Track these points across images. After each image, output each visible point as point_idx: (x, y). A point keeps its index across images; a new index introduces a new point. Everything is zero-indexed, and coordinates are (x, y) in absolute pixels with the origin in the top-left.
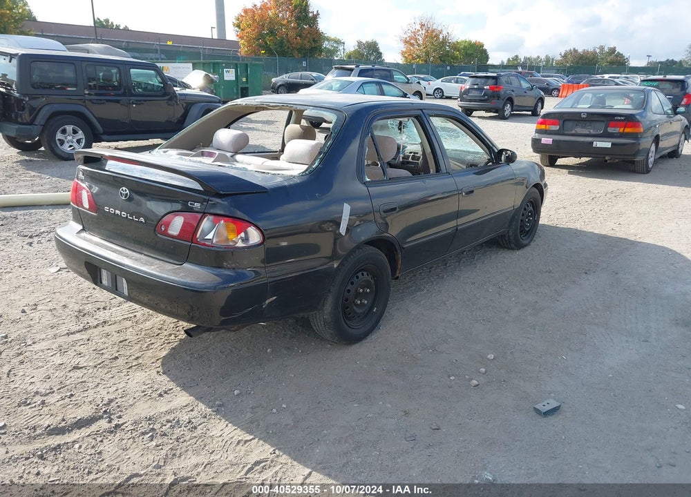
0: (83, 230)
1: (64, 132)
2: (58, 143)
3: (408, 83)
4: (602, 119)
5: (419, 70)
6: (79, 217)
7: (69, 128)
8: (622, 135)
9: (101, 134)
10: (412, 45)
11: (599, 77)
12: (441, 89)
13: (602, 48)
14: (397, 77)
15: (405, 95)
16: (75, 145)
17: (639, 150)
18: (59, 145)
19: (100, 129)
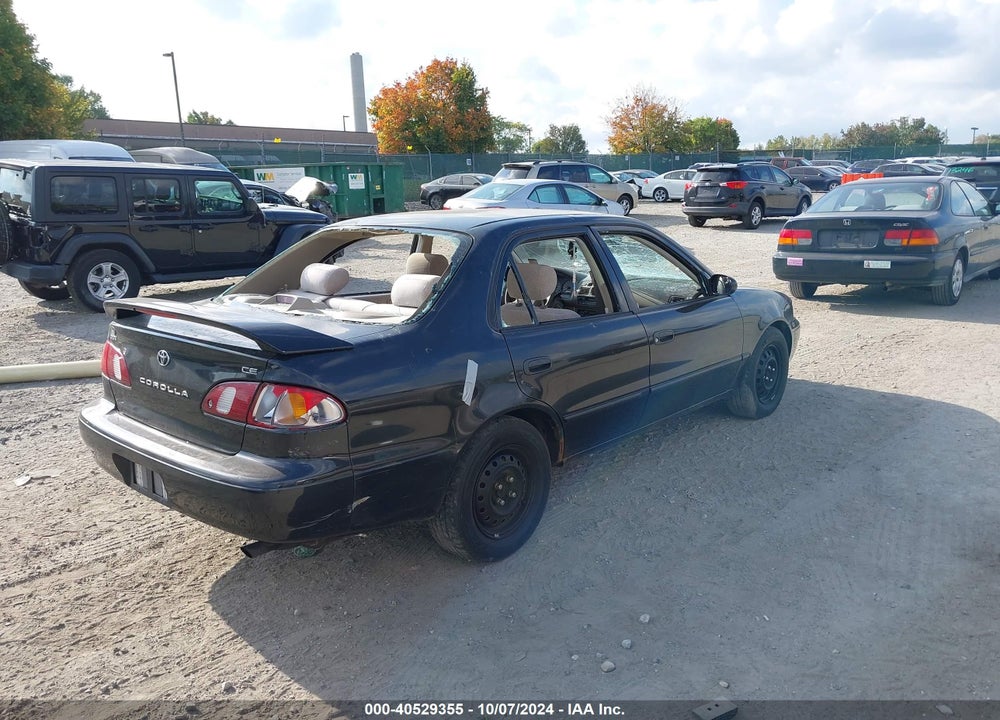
0: (116, 409)
1: (99, 272)
2: (90, 288)
3: (611, 183)
4: (875, 227)
5: (636, 162)
6: (111, 392)
7: (107, 267)
8: (905, 250)
9: (154, 273)
10: (624, 128)
11: (898, 161)
12: (664, 189)
13: (904, 121)
14: (594, 175)
15: (599, 203)
16: (115, 290)
17: (934, 269)
18: (92, 291)
19: (152, 267)
